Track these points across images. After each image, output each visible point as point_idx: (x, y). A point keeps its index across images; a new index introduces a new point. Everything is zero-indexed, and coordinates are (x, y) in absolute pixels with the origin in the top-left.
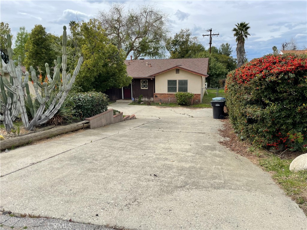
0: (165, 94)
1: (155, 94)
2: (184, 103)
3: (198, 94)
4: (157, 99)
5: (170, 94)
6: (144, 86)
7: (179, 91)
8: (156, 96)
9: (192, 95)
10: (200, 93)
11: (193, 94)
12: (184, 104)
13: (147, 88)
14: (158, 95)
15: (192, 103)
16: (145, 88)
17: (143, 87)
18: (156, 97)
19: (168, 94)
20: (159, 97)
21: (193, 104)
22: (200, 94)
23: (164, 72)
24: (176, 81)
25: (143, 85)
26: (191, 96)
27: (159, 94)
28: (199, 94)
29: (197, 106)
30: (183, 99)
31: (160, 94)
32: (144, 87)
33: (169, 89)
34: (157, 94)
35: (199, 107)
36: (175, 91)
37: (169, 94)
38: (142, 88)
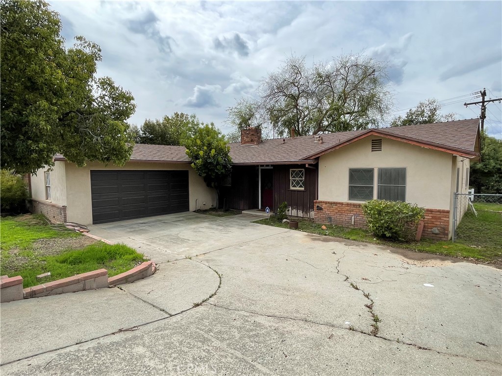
0: (342, 204)
1: (316, 202)
2: (388, 235)
3: (439, 211)
4: (321, 215)
5: (354, 205)
6: (298, 183)
7: (379, 197)
8: (318, 207)
9: (416, 213)
10: (447, 208)
11: (421, 209)
12: (387, 238)
13: (303, 189)
14: (324, 206)
15: (418, 237)
16: (298, 188)
17: (294, 186)
18: (319, 209)
19: (348, 205)
20: (326, 211)
21: (423, 239)
22: (448, 212)
23: (338, 148)
24: (371, 171)
25: (294, 180)
26: (413, 216)
27: (326, 203)
28: (444, 212)
29: (433, 247)
30: (386, 222)
31: (329, 203)
32: (296, 187)
33: (354, 193)
34: (321, 202)
35: (441, 254)
36: (369, 196)
37: (351, 204)
38: (292, 188)
